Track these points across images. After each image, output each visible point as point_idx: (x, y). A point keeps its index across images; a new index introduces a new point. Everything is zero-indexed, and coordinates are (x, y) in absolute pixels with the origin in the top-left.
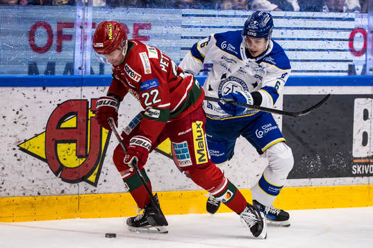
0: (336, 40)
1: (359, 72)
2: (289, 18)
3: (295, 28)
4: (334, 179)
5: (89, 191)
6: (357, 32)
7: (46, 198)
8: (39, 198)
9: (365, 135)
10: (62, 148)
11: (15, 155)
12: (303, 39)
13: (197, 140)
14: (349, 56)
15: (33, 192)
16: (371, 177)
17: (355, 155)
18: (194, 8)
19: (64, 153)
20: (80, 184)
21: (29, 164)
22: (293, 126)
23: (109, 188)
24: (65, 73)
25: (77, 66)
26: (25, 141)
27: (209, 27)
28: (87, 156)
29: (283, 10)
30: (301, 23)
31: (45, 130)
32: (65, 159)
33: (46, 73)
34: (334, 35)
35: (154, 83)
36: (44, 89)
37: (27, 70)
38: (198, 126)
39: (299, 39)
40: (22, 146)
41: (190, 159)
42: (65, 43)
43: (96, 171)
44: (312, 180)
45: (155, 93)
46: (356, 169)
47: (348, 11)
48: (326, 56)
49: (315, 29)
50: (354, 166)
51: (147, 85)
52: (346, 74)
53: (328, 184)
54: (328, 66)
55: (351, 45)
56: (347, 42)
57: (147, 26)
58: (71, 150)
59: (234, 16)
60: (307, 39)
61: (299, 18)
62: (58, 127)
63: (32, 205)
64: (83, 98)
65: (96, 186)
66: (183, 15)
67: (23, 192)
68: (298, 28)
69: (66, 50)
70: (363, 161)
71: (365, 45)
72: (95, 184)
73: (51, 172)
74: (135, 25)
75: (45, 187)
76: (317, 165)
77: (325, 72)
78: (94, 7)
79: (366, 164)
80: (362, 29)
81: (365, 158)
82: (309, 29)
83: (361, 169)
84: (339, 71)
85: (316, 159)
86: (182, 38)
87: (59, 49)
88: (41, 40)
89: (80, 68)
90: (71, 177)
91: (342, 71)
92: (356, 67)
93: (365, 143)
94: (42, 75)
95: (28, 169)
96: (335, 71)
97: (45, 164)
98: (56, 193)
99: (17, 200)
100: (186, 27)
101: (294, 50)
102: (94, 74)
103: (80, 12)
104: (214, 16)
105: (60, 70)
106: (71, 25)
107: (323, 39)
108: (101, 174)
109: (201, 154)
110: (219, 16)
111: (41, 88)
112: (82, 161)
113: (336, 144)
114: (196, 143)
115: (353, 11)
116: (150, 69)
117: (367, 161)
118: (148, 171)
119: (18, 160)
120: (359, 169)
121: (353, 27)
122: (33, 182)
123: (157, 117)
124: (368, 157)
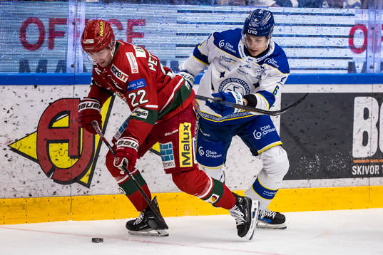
0: (336, 36)
1: (359, 70)
2: (287, 14)
3: (293, 25)
4: (334, 180)
5: (82, 193)
6: (357, 28)
7: (38, 200)
8: (31, 200)
9: (365, 134)
10: (54, 148)
11: (6, 156)
12: (302, 36)
13: (182, 142)
14: (349, 53)
15: (24, 193)
16: (371, 178)
17: (355, 155)
18: (189, 4)
19: (56, 154)
20: (73, 185)
21: (20, 165)
22: (291, 125)
23: (102, 189)
24: (57, 71)
25: (69, 64)
26: (17, 141)
27: (205, 23)
28: (79, 156)
29: (282, 6)
30: (300, 19)
31: (36, 130)
32: (57, 160)
33: (38, 71)
34: (333, 31)
35: (141, 84)
36: (36, 87)
37: (18, 68)
38: (186, 128)
39: (297, 36)
40: (13, 146)
41: (173, 161)
42: (57, 40)
43: (89, 172)
44: (311, 180)
45: (142, 93)
46: (357, 170)
47: (348, 7)
48: (325, 53)
49: (314, 25)
50: (354, 167)
51: (133, 85)
52: (346, 72)
53: (327, 185)
54: (328, 63)
55: (351, 42)
56: (347, 39)
57: (141, 22)
58: (64, 150)
59: (231, 12)
60: (306, 36)
61: (297, 14)
62: (50, 127)
63: (24, 207)
64: (75, 97)
65: (89, 188)
66: (179, 11)
67: (14, 193)
68: (296, 25)
69: (58, 47)
70: (363, 161)
71: (366, 42)
72: (88, 185)
73: (42, 173)
74: (129, 21)
75: (36, 188)
76: (316, 165)
77: (325, 69)
78: (87, 3)
79: (367, 164)
80: (362, 25)
81: (365, 159)
82: (308, 25)
83: (361, 170)
84: (338, 69)
85: (315, 159)
86: (177, 34)
87: (51, 46)
88: (33, 37)
89: (73, 66)
90: (64, 177)
91: (342, 69)
92: (356, 65)
93: (365, 143)
94: (33, 73)
95: (19, 170)
96: (335, 69)
97: (36, 165)
98: (47, 194)
99: (8, 201)
100: (182, 23)
101: (292, 47)
102: (86, 71)
103: (72, 8)
104: (210, 12)
105: (52, 68)
106: (63, 21)
107: (322, 36)
108: (94, 175)
109: (186, 157)
110: (215, 12)
111: (32, 87)
112: (74, 161)
113: (335, 144)
114: (181, 146)
115: (353, 7)
116: (137, 69)
117: (368, 161)
118: (143, 171)
119: (9, 160)
120: (359, 170)
121: (354, 24)
122: (24, 183)
123: (145, 117)
124: (368, 158)
